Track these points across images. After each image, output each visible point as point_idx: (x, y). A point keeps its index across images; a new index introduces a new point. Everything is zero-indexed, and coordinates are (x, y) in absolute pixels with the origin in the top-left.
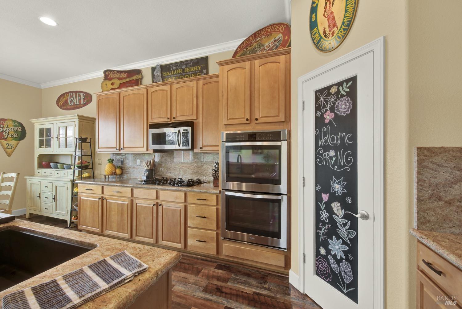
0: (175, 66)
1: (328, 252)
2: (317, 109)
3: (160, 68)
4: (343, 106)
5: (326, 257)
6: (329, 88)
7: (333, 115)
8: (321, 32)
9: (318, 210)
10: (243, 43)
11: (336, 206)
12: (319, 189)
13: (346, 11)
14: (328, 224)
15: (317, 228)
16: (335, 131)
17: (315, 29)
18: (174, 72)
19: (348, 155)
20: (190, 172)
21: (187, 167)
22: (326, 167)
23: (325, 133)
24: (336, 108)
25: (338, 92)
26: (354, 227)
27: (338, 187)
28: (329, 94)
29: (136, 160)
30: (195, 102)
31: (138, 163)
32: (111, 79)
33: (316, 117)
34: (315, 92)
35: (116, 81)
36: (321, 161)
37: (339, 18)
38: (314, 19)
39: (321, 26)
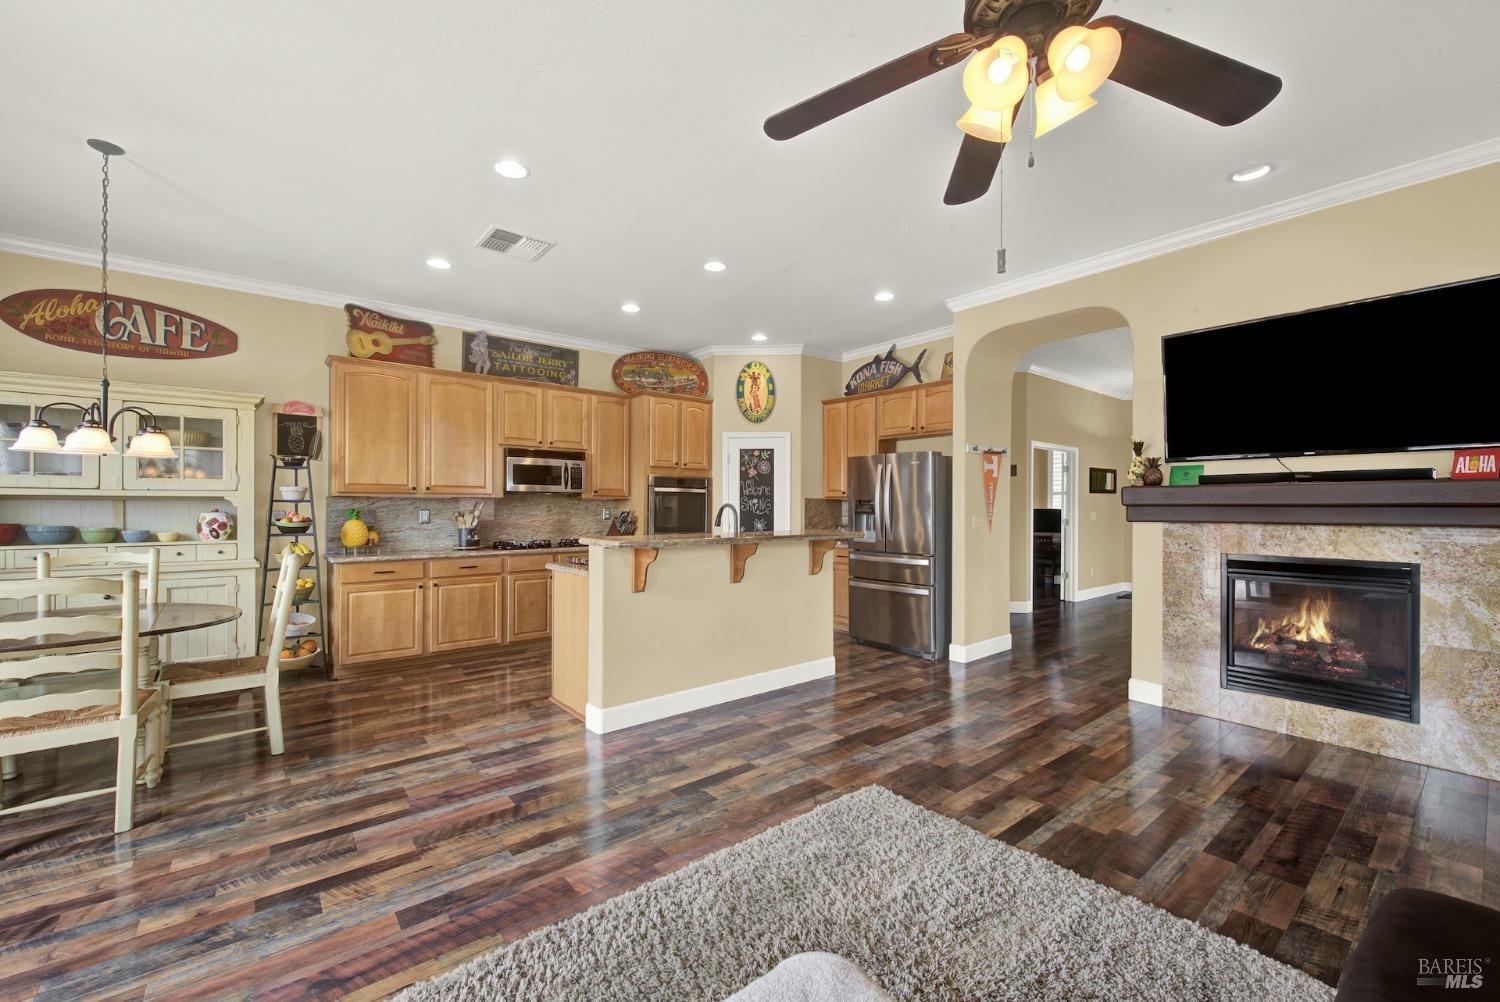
0: (519, 347)
2: (742, 464)
3: (486, 340)
6: (753, 450)
7: (757, 473)
10: (635, 354)
12: (742, 530)
13: (768, 402)
16: (757, 484)
17: (742, 400)
18: (516, 357)
19: (767, 502)
20: (548, 530)
21: (541, 522)
22: (750, 511)
23: (749, 485)
24: (759, 468)
25: (760, 456)
27: (759, 526)
28: (753, 456)
29: (418, 512)
30: (585, 425)
31: (425, 518)
32: (370, 331)
33: (741, 471)
34: (741, 450)
35: (382, 338)
36: (745, 507)
37: (763, 403)
38: (741, 390)
39: (748, 400)
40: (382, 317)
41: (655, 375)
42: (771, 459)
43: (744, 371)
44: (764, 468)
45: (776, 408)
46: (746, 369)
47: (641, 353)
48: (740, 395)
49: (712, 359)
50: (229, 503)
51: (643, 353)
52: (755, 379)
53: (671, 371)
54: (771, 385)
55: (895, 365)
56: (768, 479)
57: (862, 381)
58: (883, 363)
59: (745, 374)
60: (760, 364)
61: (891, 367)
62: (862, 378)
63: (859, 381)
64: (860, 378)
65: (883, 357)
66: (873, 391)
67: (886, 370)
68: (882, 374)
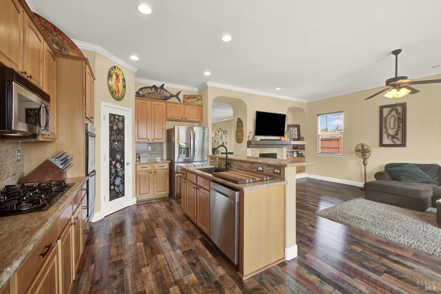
1: (115, 185)
2: (110, 122)
4: (120, 125)
5: (114, 189)
6: (115, 115)
7: (117, 128)
8: (114, 90)
9: (110, 169)
11: (118, 165)
12: (110, 160)
13: (123, 91)
14: (115, 174)
15: (110, 178)
16: (117, 134)
19: (122, 144)
22: (114, 149)
23: (113, 134)
24: (118, 125)
25: (118, 119)
26: (124, 170)
27: (118, 157)
28: (115, 118)
33: (110, 126)
34: (110, 114)
36: (112, 147)
37: (121, 91)
42: (123, 121)
45: (125, 96)
46: (113, 69)
49: (94, 53)
53: (66, 46)
54: (124, 83)
55: (167, 93)
56: (122, 132)
57: (147, 93)
58: (159, 89)
59: (113, 72)
60: (120, 69)
61: (164, 92)
62: (147, 92)
63: (145, 93)
64: (145, 92)
65: (159, 87)
66: (154, 99)
67: (161, 93)
68: (159, 94)
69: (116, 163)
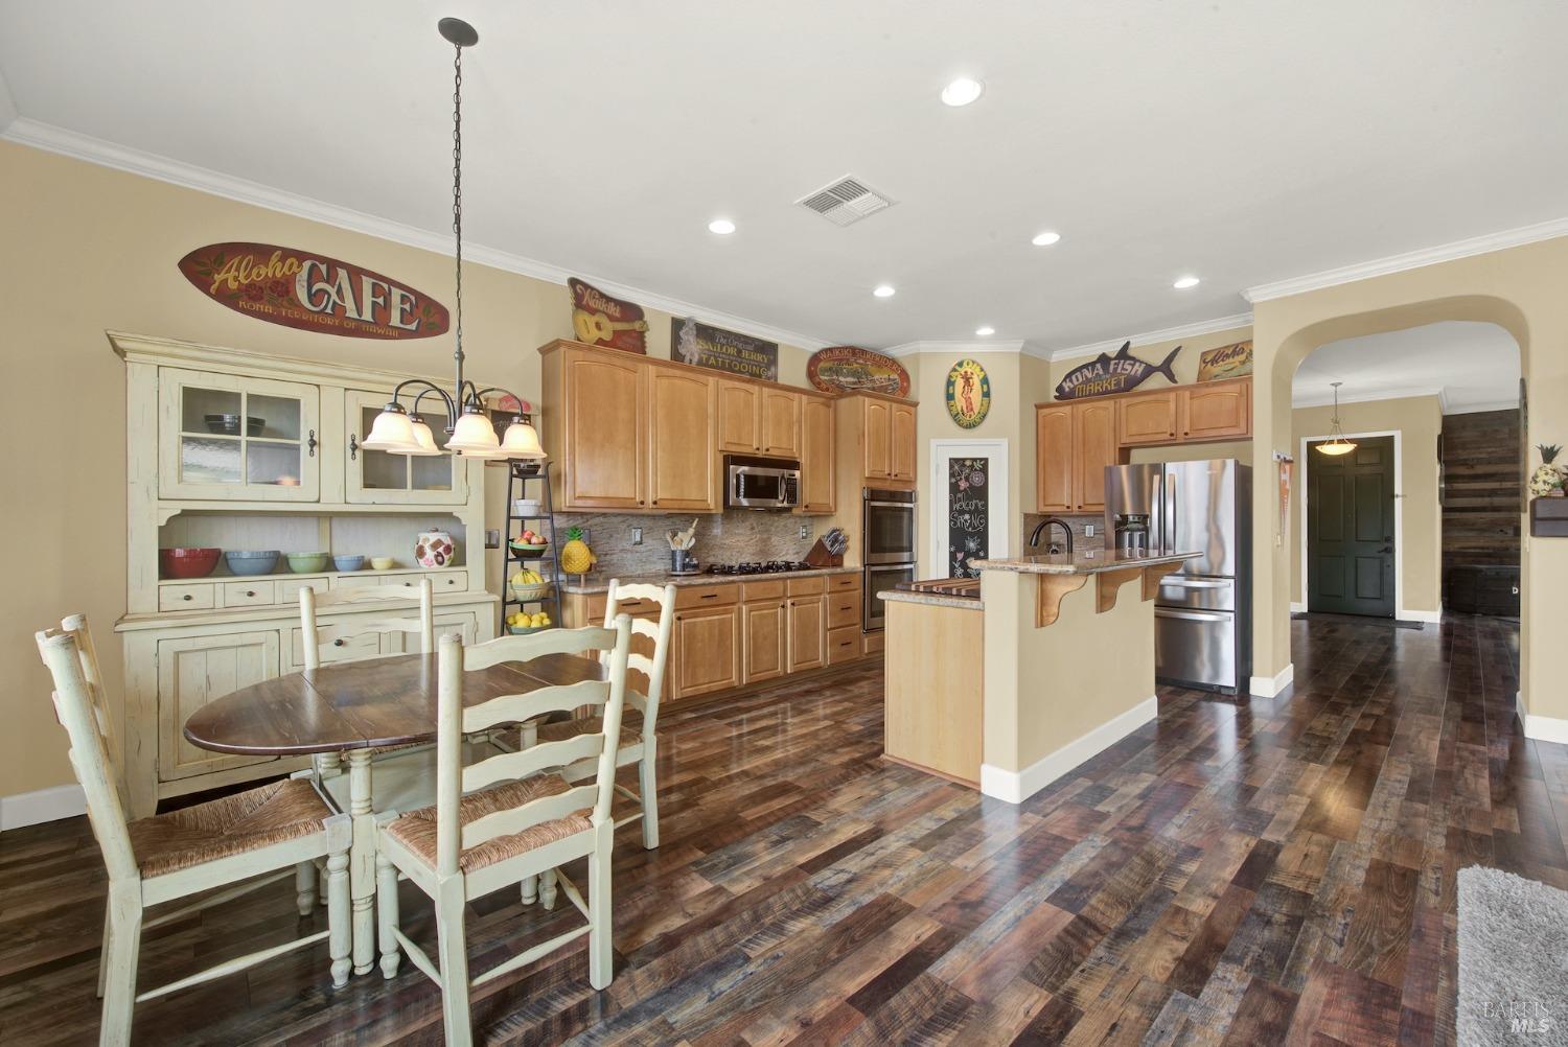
0: (724, 338)
2: (952, 475)
3: (694, 328)
6: (964, 460)
7: (968, 485)
9: (952, 569)
10: (831, 350)
11: (971, 562)
12: (952, 549)
13: (982, 405)
16: (969, 498)
17: (952, 402)
18: (721, 349)
19: (981, 518)
22: (962, 529)
23: (959, 499)
24: (971, 479)
25: (972, 466)
27: (972, 545)
28: (964, 465)
29: (631, 530)
30: (795, 429)
31: (638, 539)
32: (593, 312)
33: (951, 484)
34: (950, 459)
35: (604, 321)
36: (955, 524)
37: (977, 407)
38: (951, 391)
39: (960, 403)
40: (602, 296)
41: (854, 374)
42: (984, 469)
43: (954, 370)
44: (977, 480)
45: (990, 414)
46: (957, 368)
47: (838, 348)
48: (950, 397)
49: (916, 357)
50: (458, 520)
51: (841, 349)
52: (967, 379)
53: (871, 368)
54: (985, 386)
55: (1133, 365)
56: (981, 493)
57: (1082, 383)
58: (1113, 362)
59: (956, 373)
60: (973, 362)
61: (1127, 367)
62: (1081, 380)
63: (1076, 383)
64: (1078, 379)
65: (1113, 355)
66: (1099, 393)
67: (1119, 371)
68: (1113, 375)
69: (965, 558)
